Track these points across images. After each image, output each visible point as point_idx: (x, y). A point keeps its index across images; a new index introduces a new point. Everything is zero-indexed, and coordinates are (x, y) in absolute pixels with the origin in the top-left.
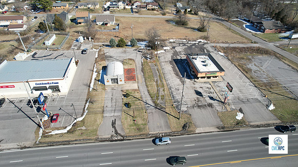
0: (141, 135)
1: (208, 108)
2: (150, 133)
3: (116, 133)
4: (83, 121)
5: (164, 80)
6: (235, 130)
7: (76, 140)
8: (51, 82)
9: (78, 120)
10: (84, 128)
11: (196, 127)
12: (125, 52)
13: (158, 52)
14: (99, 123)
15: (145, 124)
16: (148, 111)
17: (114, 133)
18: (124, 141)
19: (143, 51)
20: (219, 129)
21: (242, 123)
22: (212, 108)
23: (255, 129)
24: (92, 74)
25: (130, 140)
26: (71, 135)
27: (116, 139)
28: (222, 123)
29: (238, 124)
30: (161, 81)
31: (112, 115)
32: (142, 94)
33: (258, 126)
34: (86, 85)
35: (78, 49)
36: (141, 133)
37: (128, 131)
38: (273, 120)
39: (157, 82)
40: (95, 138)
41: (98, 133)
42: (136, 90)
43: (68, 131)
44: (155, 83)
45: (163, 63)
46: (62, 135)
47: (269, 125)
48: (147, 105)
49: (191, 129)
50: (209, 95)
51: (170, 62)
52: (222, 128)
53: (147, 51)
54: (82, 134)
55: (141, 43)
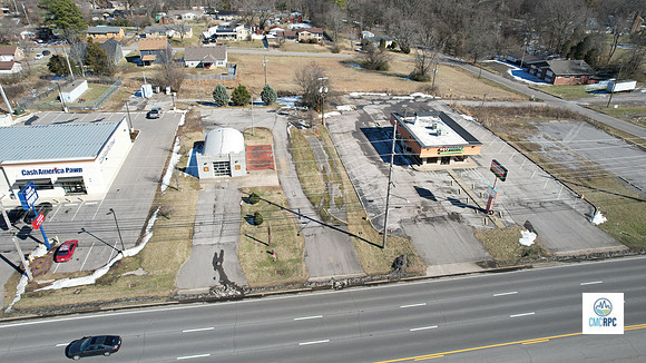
0: (288, 284)
1: (451, 222)
2: (310, 279)
3: (224, 280)
4: (139, 257)
5: (340, 168)
6: (521, 268)
7: (116, 301)
8: (63, 166)
9: (126, 253)
10: (140, 272)
11: (426, 263)
12: (249, 115)
13: (326, 115)
14: (180, 260)
15: (299, 260)
16: (305, 232)
17: (217, 283)
18: (245, 301)
19: (291, 113)
20: (483, 267)
21: (536, 253)
22: (459, 221)
23: (568, 265)
24: (169, 158)
25: (260, 296)
26: (105, 289)
27: (224, 295)
28: (487, 254)
29: (527, 254)
30: (335, 170)
31: (215, 241)
32: (290, 196)
33: (574, 259)
34: (154, 179)
35: (138, 110)
36: (289, 280)
37: (254, 276)
38: (607, 245)
39: (324, 171)
40: (167, 293)
41: (177, 282)
42: (274, 188)
43: (98, 281)
44: (319, 174)
45: (337, 136)
46: (80, 290)
47: (600, 256)
48: (302, 220)
49: (413, 268)
50: (449, 195)
51: (354, 133)
52: (491, 265)
53: (301, 114)
54: (134, 286)
55: (286, 99)
